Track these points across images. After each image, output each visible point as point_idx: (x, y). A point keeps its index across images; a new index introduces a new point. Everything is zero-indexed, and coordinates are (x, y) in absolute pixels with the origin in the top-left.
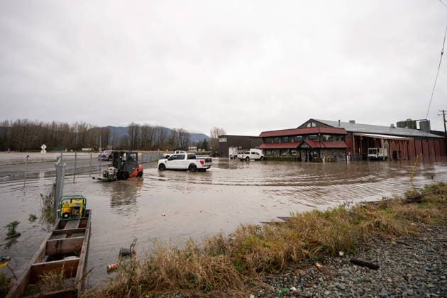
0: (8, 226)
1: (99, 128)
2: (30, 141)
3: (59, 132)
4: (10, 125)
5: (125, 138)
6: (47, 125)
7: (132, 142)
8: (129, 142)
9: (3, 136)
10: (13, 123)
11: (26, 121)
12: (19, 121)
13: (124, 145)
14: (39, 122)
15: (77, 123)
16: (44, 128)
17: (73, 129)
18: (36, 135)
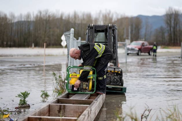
0: (19, 96)
1: (127, 18)
2: (53, 35)
3: (82, 24)
4: (32, 18)
5: (162, 30)
6: (69, 16)
7: (170, 35)
8: (166, 35)
9: (27, 31)
10: (35, 15)
11: (47, 12)
12: (40, 13)
13: (160, 39)
14: (60, 13)
15: (101, 11)
16: (65, 20)
17: (96, 20)
18: (57, 28)
